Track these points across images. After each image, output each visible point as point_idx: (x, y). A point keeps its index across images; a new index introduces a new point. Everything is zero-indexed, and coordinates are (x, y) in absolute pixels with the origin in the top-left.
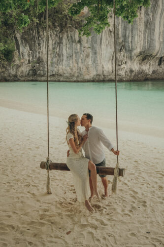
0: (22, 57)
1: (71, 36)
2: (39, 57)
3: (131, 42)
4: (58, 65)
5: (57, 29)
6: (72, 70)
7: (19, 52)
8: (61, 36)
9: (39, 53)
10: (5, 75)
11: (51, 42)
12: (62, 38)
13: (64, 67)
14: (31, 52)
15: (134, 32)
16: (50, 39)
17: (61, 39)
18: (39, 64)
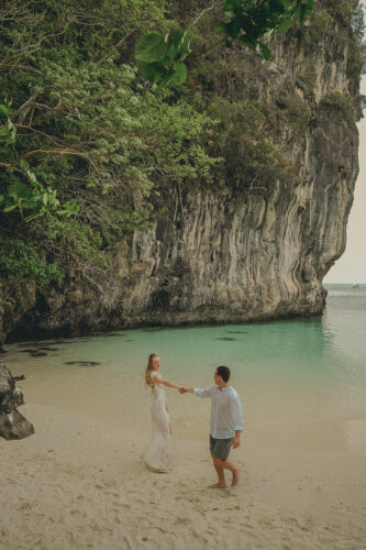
0: (135, 257)
1: (252, 213)
2: (179, 259)
3: (324, 236)
4: (215, 280)
5: (224, 193)
6: (247, 292)
7: (130, 243)
8: (231, 210)
9: (179, 248)
10: (88, 311)
11: (208, 223)
12: (233, 214)
13: (230, 286)
14: (159, 243)
15: (331, 218)
16: (208, 213)
17: (229, 217)
18: (180, 276)
